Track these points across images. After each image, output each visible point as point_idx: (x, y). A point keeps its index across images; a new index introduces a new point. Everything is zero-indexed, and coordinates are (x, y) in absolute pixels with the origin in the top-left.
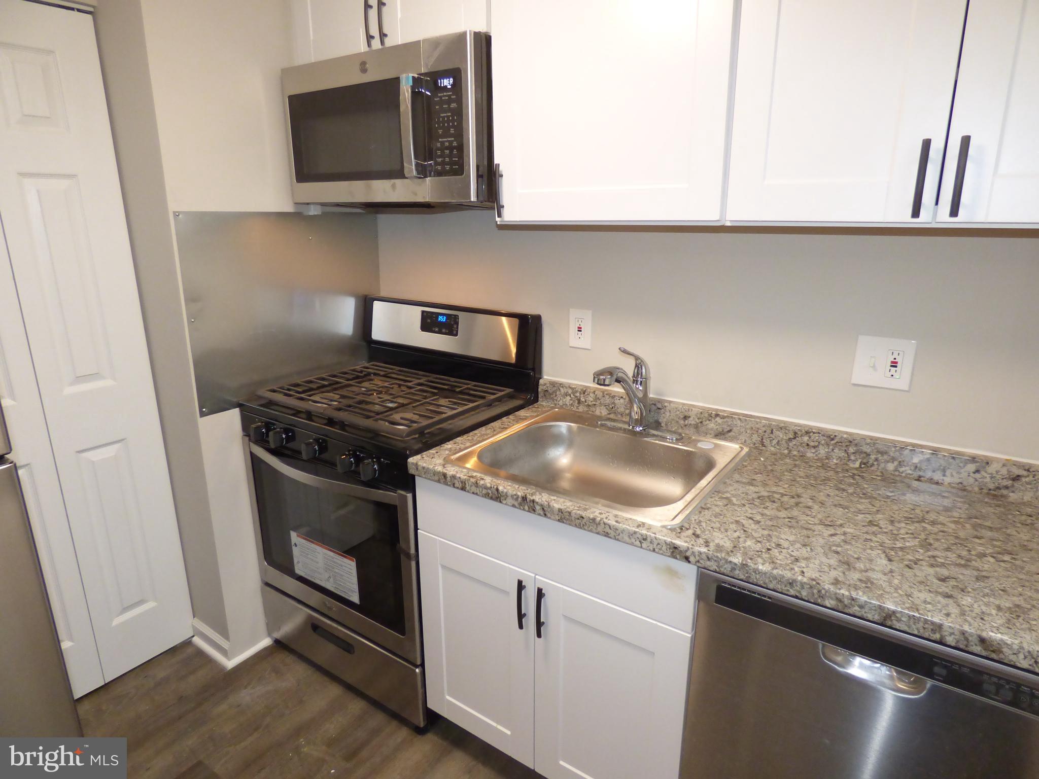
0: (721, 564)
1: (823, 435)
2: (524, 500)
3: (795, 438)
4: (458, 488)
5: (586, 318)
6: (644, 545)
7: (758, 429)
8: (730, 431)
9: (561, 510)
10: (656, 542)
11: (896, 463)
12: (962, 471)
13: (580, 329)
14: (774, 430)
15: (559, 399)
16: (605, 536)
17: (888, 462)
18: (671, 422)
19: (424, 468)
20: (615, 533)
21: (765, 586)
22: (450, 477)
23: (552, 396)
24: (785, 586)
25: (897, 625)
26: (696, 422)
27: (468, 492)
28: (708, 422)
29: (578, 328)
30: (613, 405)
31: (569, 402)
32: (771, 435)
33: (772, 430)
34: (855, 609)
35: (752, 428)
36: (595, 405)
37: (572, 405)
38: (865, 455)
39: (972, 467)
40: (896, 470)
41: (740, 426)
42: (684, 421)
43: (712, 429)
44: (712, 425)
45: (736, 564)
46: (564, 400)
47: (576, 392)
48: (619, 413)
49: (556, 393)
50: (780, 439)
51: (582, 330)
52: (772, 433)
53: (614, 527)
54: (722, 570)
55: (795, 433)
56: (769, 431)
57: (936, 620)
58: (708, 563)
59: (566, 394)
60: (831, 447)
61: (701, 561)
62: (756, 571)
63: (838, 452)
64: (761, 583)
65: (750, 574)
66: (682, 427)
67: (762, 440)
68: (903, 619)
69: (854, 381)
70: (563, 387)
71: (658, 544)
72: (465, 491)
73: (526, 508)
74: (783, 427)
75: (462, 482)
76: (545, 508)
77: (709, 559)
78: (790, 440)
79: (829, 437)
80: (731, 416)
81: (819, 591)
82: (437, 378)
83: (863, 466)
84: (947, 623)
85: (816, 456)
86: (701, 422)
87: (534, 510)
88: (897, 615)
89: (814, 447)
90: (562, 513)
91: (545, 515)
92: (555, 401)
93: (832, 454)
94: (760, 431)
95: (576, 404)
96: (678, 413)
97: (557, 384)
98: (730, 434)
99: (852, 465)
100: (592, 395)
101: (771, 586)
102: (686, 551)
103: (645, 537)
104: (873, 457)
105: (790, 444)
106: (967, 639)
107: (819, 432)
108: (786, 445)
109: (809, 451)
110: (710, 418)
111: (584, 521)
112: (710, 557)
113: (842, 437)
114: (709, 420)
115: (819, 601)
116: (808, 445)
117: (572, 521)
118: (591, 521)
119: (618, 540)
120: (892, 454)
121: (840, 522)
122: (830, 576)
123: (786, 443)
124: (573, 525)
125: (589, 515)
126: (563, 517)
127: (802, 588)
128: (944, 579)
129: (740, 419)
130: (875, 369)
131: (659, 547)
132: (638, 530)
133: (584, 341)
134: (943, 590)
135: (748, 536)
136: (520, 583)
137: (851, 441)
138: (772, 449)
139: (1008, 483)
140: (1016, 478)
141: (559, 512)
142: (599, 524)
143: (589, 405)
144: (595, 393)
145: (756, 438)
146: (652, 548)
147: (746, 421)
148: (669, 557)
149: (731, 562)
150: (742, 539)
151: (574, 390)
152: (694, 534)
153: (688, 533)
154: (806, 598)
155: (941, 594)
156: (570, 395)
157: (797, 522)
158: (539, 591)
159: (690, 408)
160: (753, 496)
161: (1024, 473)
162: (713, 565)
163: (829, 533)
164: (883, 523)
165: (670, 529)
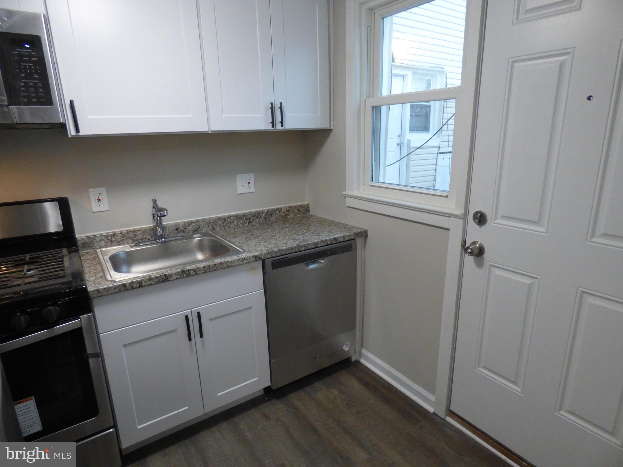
0: (272, 254)
1: (235, 216)
2: (183, 272)
3: (225, 221)
5: (102, 192)
6: (244, 262)
7: (210, 222)
8: (199, 228)
9: (204, 266)
10: (248, 258)
11: (259, 218)
12: (276, 214)
13: (99, 200)
14: (217, 221)
16: (227, 267)
17: (256, 219)
20: (232, 263)
21: (286, 254)
23: (90, 245)
24: (291, 251)
25: (319, 245)
26: (182, 229)
28: (188, 227)
32: (216, 223)
33: (216, 221)
34: (309, 247)
35: (208, 223)
36: (123, 240)
37: (106, 245)
38: (249, 219)
39: (278, 212)
40: (259, 221)
42: (177, 231)
43: (191, 230)
44: (190, 228)
45: (276, 251)
47: (108, 237)
49: (93, 241)
50: (220, 224)
51: (101, 200)
52: (216, 222)
54: (272, 256)
55: (225, 219)
56: (215, 222)
57: (325, 239)
59: (101, 240)
60: (238, 220)
61: (265, 257)
62: (283, 250)
63: (241, 221)
64: (285, 253)
65: (281, 252)
67: (213, 226)
69: (238, 193)
70: (97, 237)
73: (185, 275)
74: (219, 219)
76: (196, 270)
77: (268, 254)
78: (223, 223)
79: (236, 216)
80: (198, 221)
81: (300, 247)
83: (249, 223)
84: (327, 238)
85: (234, 225)
86: (185, 228)
88: (318, 243)
89: (232, 222)
90: (205, 268)
91: (196, 273)
92: (93, 247)
93: (239, 222)
94: (211, 223)
96: (173, 228)
97: (92, 236)
99: (246, 224)
100: (119, 235)
101: (288, 253)
102: (260, 256)
103: (244, 259)
104: (252, 219)
105: (224, 224)
107: (233, 216)
108: (222, 226)
109: (231, 225)
111: (216, 266)
113: (241, 215)
114: (189, 226)
115: (300, 250)
116: (230, 222)
117: (211, 269)
118: (220, 264)
119: (233, 266)
120: (257, 216)
121: (274, 235)
122: (297, 242)
123: (222, 224)
124: (211, 271)
125: (218, 262)
126: (206, 269)
127: (296, 248)
128: (312, 234)
129: (202, 221)
130: (244, 186)
131: (250, 260)
132: (240, 258)
133: (105, 206)
134: (316, 235)
135: (266, 245)
136: (187, 317)
137: (244, 215)
138: (218, 229)
139: (287, 213)
140: (288, 211)
141: (203, 268)
142: (224, 263)
143: (119, 241)
144: (122, 234)
145: (210, 227)
146: (247, 262)
147: (205, 221)
148: (254, 261)
149: (275, 251)
150: (266, 246)
151: (106, 236)
152: (254, 251)
153: (252, 251)
154: (297, 251)
155: (317, 235)
156: (104, 240)
157: (267, 239)
158: (199, 314)
159: (178, 224)
160: (244, 239)
161: (290, 208)
162: (269, 256)
163: (278, 237)
164: (281, 231)
165: (247, 253)
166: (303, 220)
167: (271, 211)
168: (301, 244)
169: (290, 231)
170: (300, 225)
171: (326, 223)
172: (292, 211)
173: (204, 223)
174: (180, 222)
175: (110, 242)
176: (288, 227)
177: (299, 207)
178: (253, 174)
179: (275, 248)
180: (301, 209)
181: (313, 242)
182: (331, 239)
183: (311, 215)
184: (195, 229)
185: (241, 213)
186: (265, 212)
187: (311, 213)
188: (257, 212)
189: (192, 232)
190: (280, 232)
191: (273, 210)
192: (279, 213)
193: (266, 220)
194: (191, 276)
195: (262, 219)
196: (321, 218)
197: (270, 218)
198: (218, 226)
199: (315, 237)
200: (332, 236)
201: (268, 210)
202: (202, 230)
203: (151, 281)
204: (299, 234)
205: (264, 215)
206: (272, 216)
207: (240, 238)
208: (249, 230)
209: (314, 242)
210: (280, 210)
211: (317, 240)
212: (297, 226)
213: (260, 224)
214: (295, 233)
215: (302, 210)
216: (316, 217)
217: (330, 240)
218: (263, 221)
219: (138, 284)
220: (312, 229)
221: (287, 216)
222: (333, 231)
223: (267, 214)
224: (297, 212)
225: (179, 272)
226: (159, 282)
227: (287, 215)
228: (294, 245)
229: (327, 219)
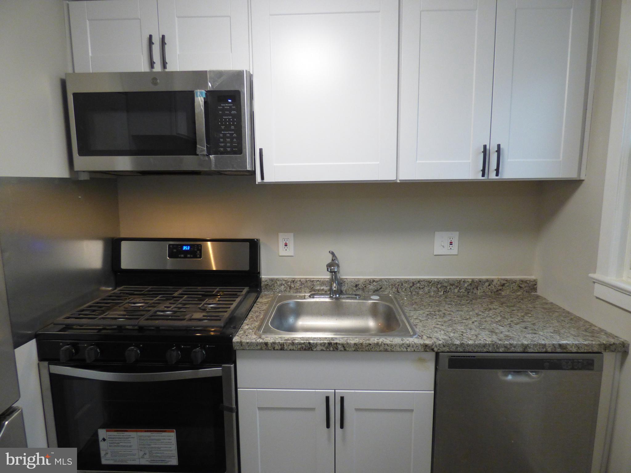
0: (451, 347)
2: (330, 345)
3: (413, 286)
4: (277, 350)
5: (290, 238)
6: (409, 350)
7: (395, 284)
8: (381, 288)
9: (356, 343)
10: (415, 346)
11: (458, 288)
12: (484, 286)
13: (286, 245)
15: (276, 288)
16: (385, 351)
17: (455, 289)
18: (349, 290)
19: (247, 343)
20: (391, 347)
21: (472, 351)
22: (271, 344)
24: (482, 348)
25: (530, 350)
26: (362, 287)
27: (286, 350)
28: (369, 286)
29: (285, 244)
30: (313, 286)
31: (284, 289)
32: (402, 286)
33: (402, 284)
34: (513, 349)
35: (392, 285)
36: (301, 288)
37: (285, 291)
38: (445, 288)
39: (487, 284)
40: (458, 292)
41: (386, 285)
42: (356, 287)
43: (371, 289)
44: (371, 287)
45: (458, 345)
46: (280, 288)
47: (288, 282)
48: (316, 290)
49: (274, 285)
50: (406, 287)
51: (288, 245)
52: (402, 285)
53: (391, 345)
54: (451, 350)
55: (413, 283)
56: (400, 285)
57: (543, 342)
58: (444, 349)
59: (281, 285)
60: (430, 287)
61: (440, 349)
62: (468, 345)
63: (434, 289)
64: (470, 350)
65: (465, 347)
66: (355, 291)
67: (397, 289)
68: (531, 347)
69: (435, 254)
70: (279, 281)
71: (417, 346)
72: (284, 350)
73: (331, 349)
74: (407, 281)
75: (281, 345)
76: (345, 346)
77: (444, 346)
78: (411, 287)
79: (429, 282)
80: (381, 280)
81: (497, 346)
82: (189, 289)
83: (445, 293)
84: (547, 342)
85: (424, 292)
86: (365, 286)
87: (337, 349)
88: (529, 346)
89: (422, 288)
90: (357, 345)
91: (345, 350)
92: (274, 290)
93: (431, 290)
94: (396, 285)
95: (288, 289)
96: (352, 284)
97: (274, 279)
98: (381, 290)
99: (440, 294)
100: (298, 282)
101: (475, 350)
102: (432, 346)
103: (409, 345)
104: (448, 288)
105: (412, 289)
106: (555, 347)
107: (424, 280)
108: (409, 290)
109: (420, 290)
110: (370, 283)
111: (371, 346)
112: (444, 345)
113: (434, 281)
114: (370, 285)
115: (497, 350)
116: (419, 288)
117: (363, 349)
118: (376, 345)
119: (393, 351)
120: (456, 285)
121: (468, 317)
122: (495, 338)
123: (410, 289)
124: (364, 351)
125: (373, 342)
126: (357, 348)
127: (489, 346)
128: (526, 328)
129: (386, 281)
130: (443, 247)
131: (417, 348)
132: (404, 342)
133: (290, 251)
134: (530, 332)
135: (448, 332)
136: (327, 399)
137: (439, 282)
138: (403, 293)
139: (500, 288)
140: (503, 285)
141: (354, 345)
142: (381, 345)
143: (297, 289)
144: (300, 281)
145: (394, 290)
146: (413, 350)
147: (389, 281)
148: (423, 351)
149: (455, 344)
150: (447, 334)
151: (287, 281)
152: (428, 337)
153: (425, 337)
154: (491, 351)
155: (532, 333)
156: (284, 285)
157: (454, 321)
158: (342, 399)
159: (359, 280)
160: (425, 315)
161: (506, 282)
162: (447, 349)
163: (471, 322)
164: (481, 313)
165: (416, 338)
166: (522, 301)
167: (477, 281)
168: (500, 342)
169: (494, 316)
170: (514, 308)
171: (556, 314)
172: (508, 286)
173: (387, 284)
174: (361, 279)
175: (289, 288)
176: (494, 309)
177: (521, 283)
178: (457, 233)
179: (458, 339)
180: (523, 286)
181: (519, 343)
182: (553, 345)
183: (538, 297)
184: (376, 289)
185: (435, 279)
186: (468, 282)
187: (539, 293)
188: (457, 281)
189: (372, 292)
190: (478, 315)
191: (480, 281)
192: (488, 286)
193: (468, 292)
194: (338, 351)
195: (463, 290)
196: (552, 303)
197: (475, 291)
198: (404, 289)
199: (527, 336)
200: (558, 340)
201: (473, 281)
202: (384, 291)
203: (294, 346)
204: (505, 324)
205: (466, 285)
206: (477, 288)
207: (421, 312)
208: (439, 302)
209: (522, 345)
210: (490, 282)
211: (527, 342)
212: (508, 310)
213: (458, 296)
214: (499, 321)
215: (525, 287)
216: (544, 301)
217: (551, 346)
218: (464, 292)
219: (280, 347)
220: (529, 320)
221: (500, 292)
222: (562, 331)
223: (471, 284)
224: (515, 288)
225: (325, 343)
226: (301, 349)
227: (500, 290)
228: (489, 341)
229: (560, 308)
